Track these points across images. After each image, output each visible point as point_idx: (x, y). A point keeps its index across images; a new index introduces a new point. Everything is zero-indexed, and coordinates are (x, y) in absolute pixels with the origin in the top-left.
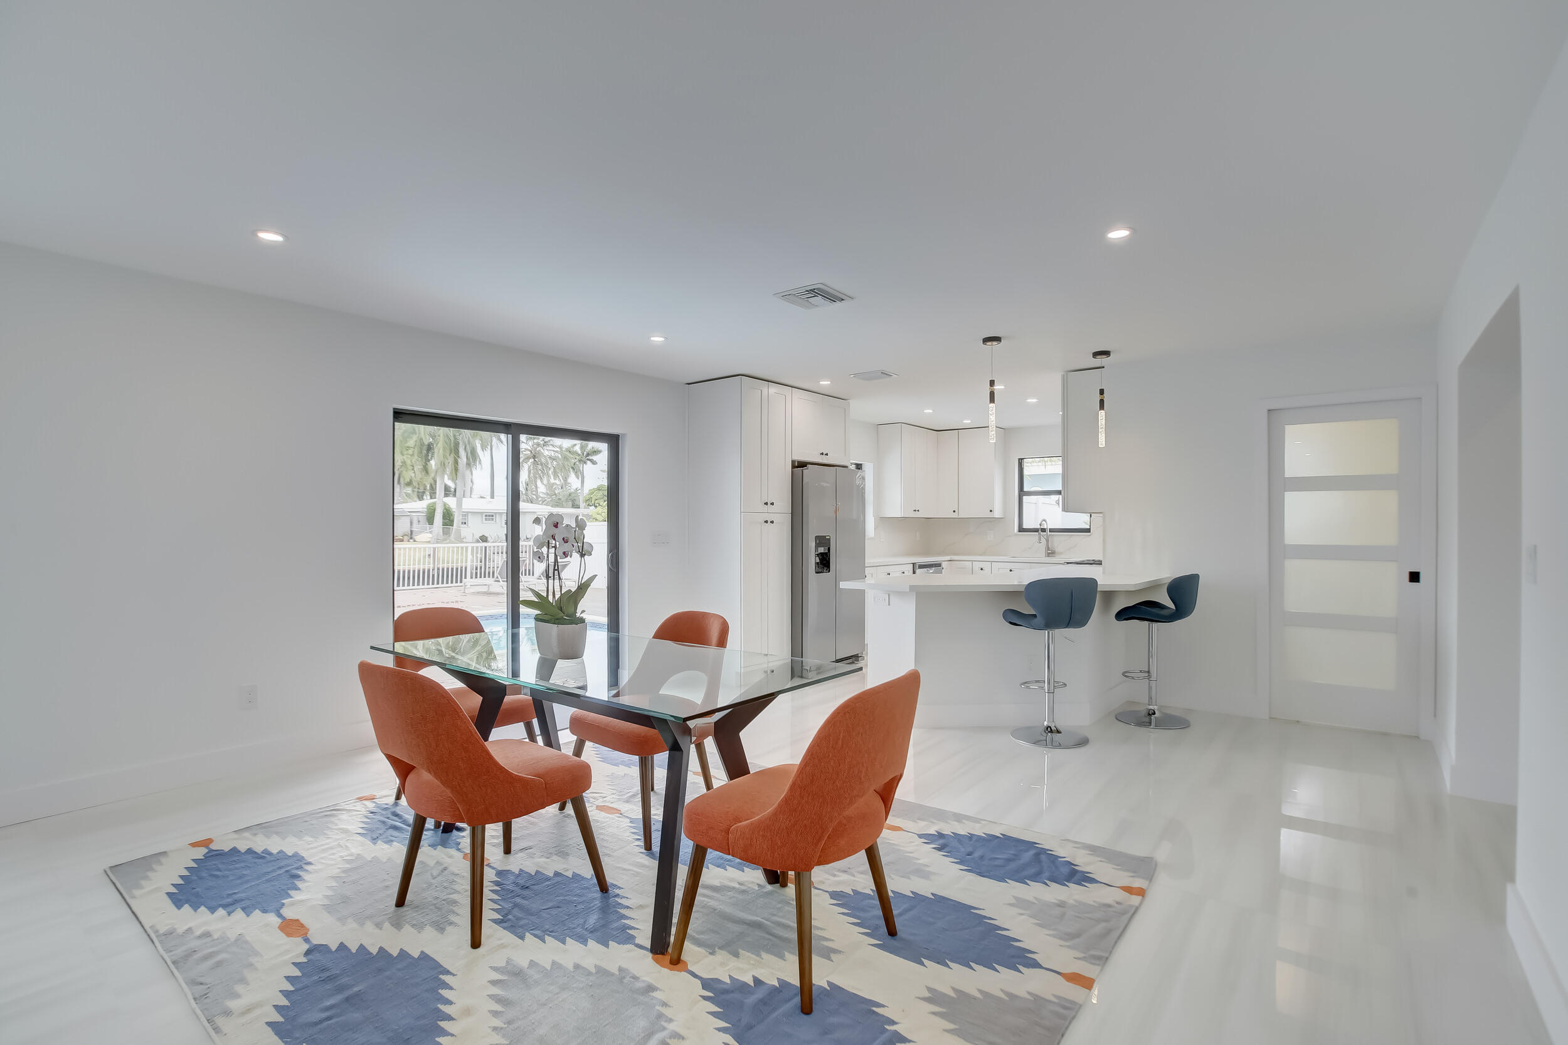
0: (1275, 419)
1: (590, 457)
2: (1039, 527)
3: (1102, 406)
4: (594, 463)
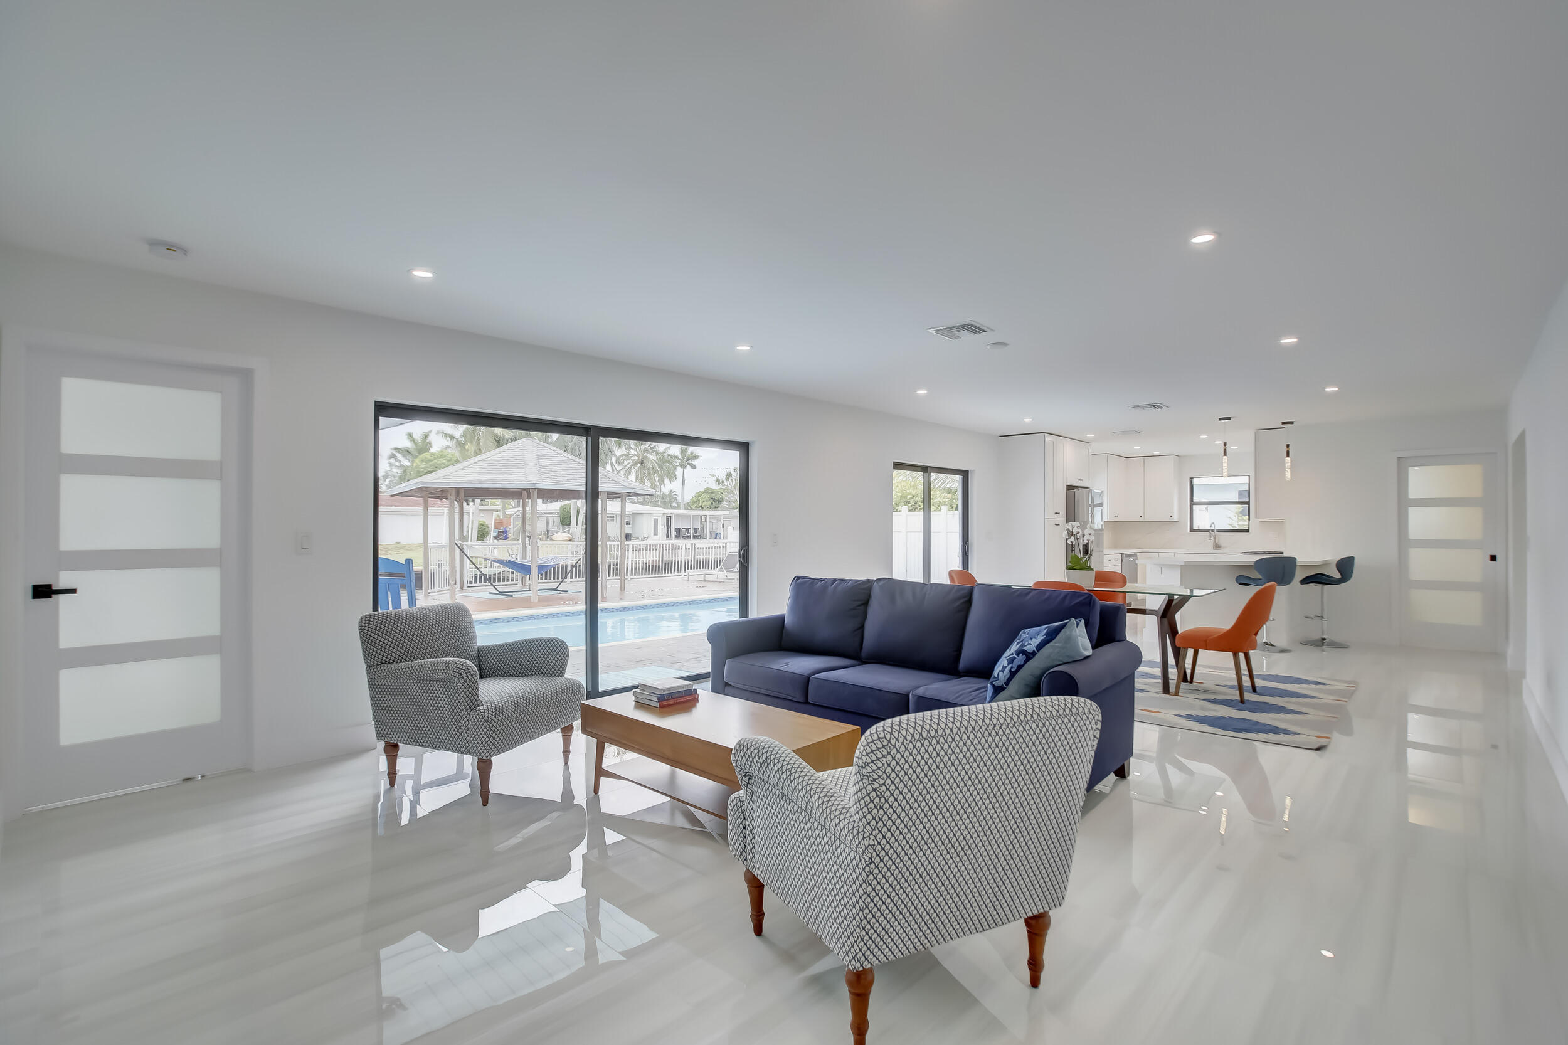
0: (1402, 465)
1: (690, 462)
2: (1209, 528)
3: (1288, 455)
4: (694, 467)
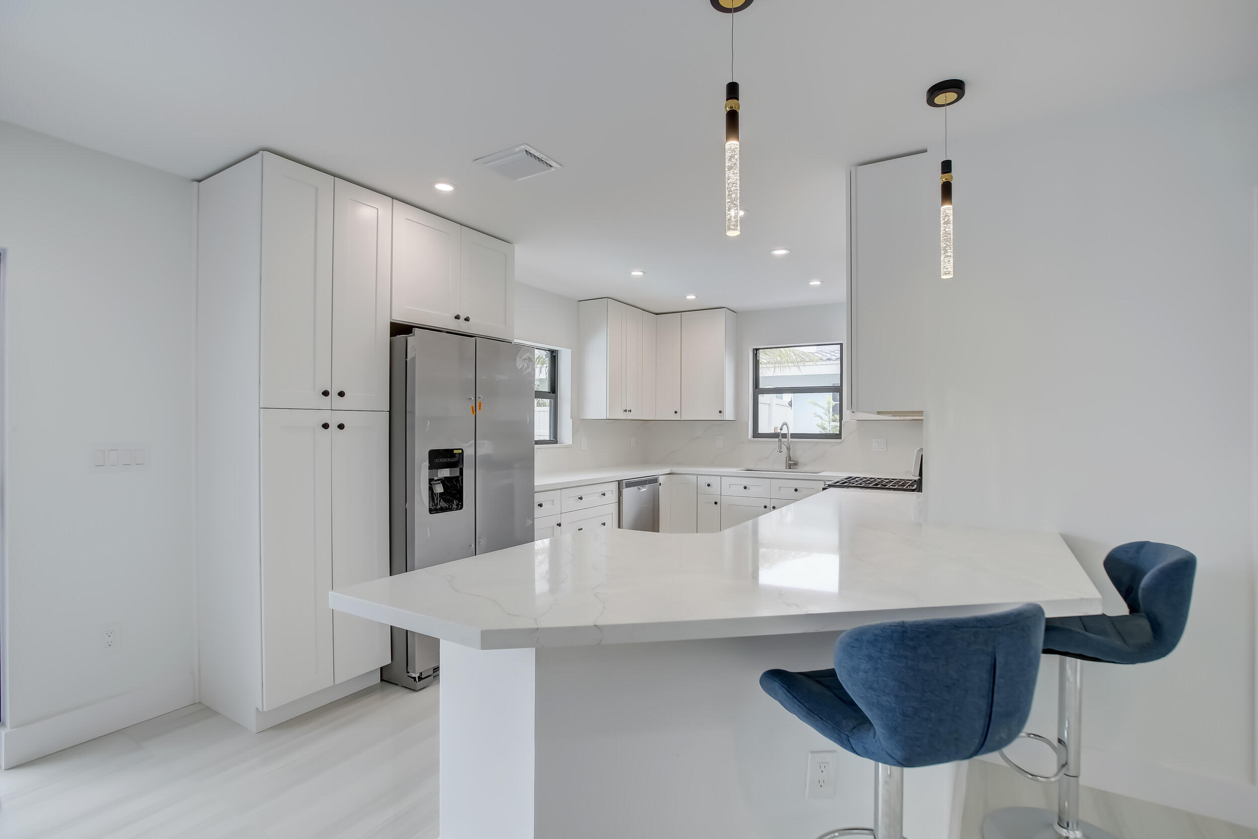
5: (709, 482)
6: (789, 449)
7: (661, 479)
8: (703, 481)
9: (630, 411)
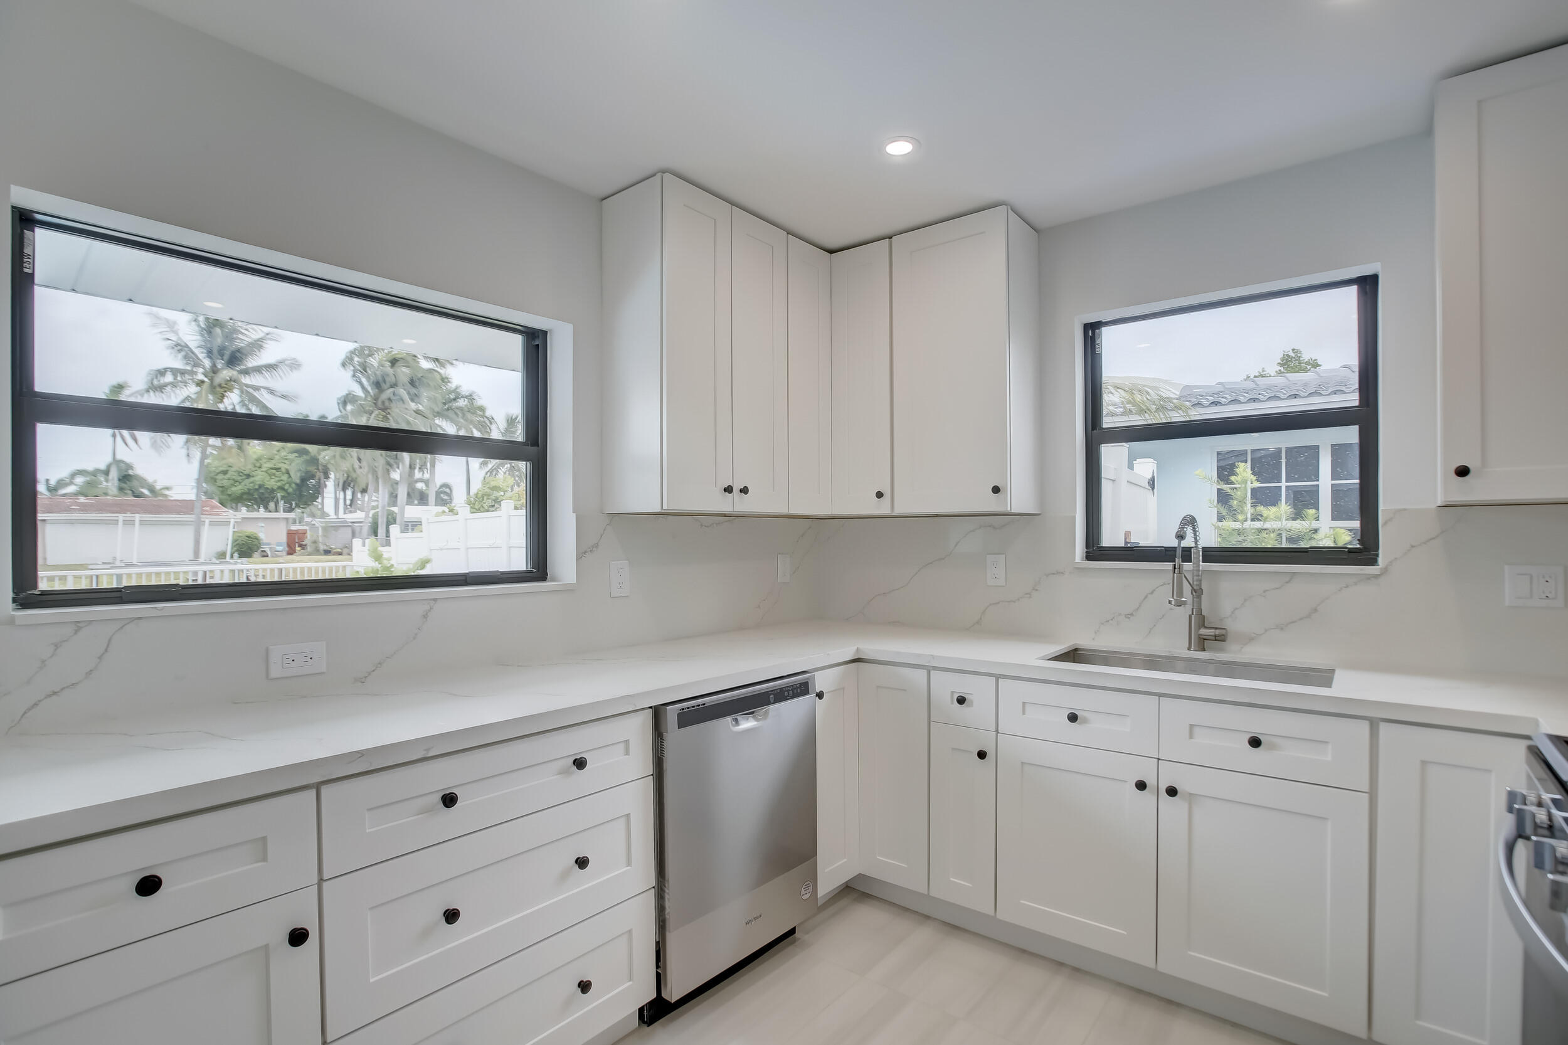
5: (963, 691)
6: (1197, 592)
7: (821, 682)
8: (945, 687)
9: (745, 490)
